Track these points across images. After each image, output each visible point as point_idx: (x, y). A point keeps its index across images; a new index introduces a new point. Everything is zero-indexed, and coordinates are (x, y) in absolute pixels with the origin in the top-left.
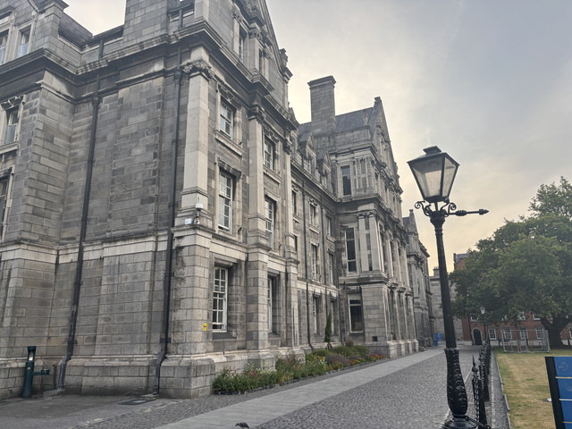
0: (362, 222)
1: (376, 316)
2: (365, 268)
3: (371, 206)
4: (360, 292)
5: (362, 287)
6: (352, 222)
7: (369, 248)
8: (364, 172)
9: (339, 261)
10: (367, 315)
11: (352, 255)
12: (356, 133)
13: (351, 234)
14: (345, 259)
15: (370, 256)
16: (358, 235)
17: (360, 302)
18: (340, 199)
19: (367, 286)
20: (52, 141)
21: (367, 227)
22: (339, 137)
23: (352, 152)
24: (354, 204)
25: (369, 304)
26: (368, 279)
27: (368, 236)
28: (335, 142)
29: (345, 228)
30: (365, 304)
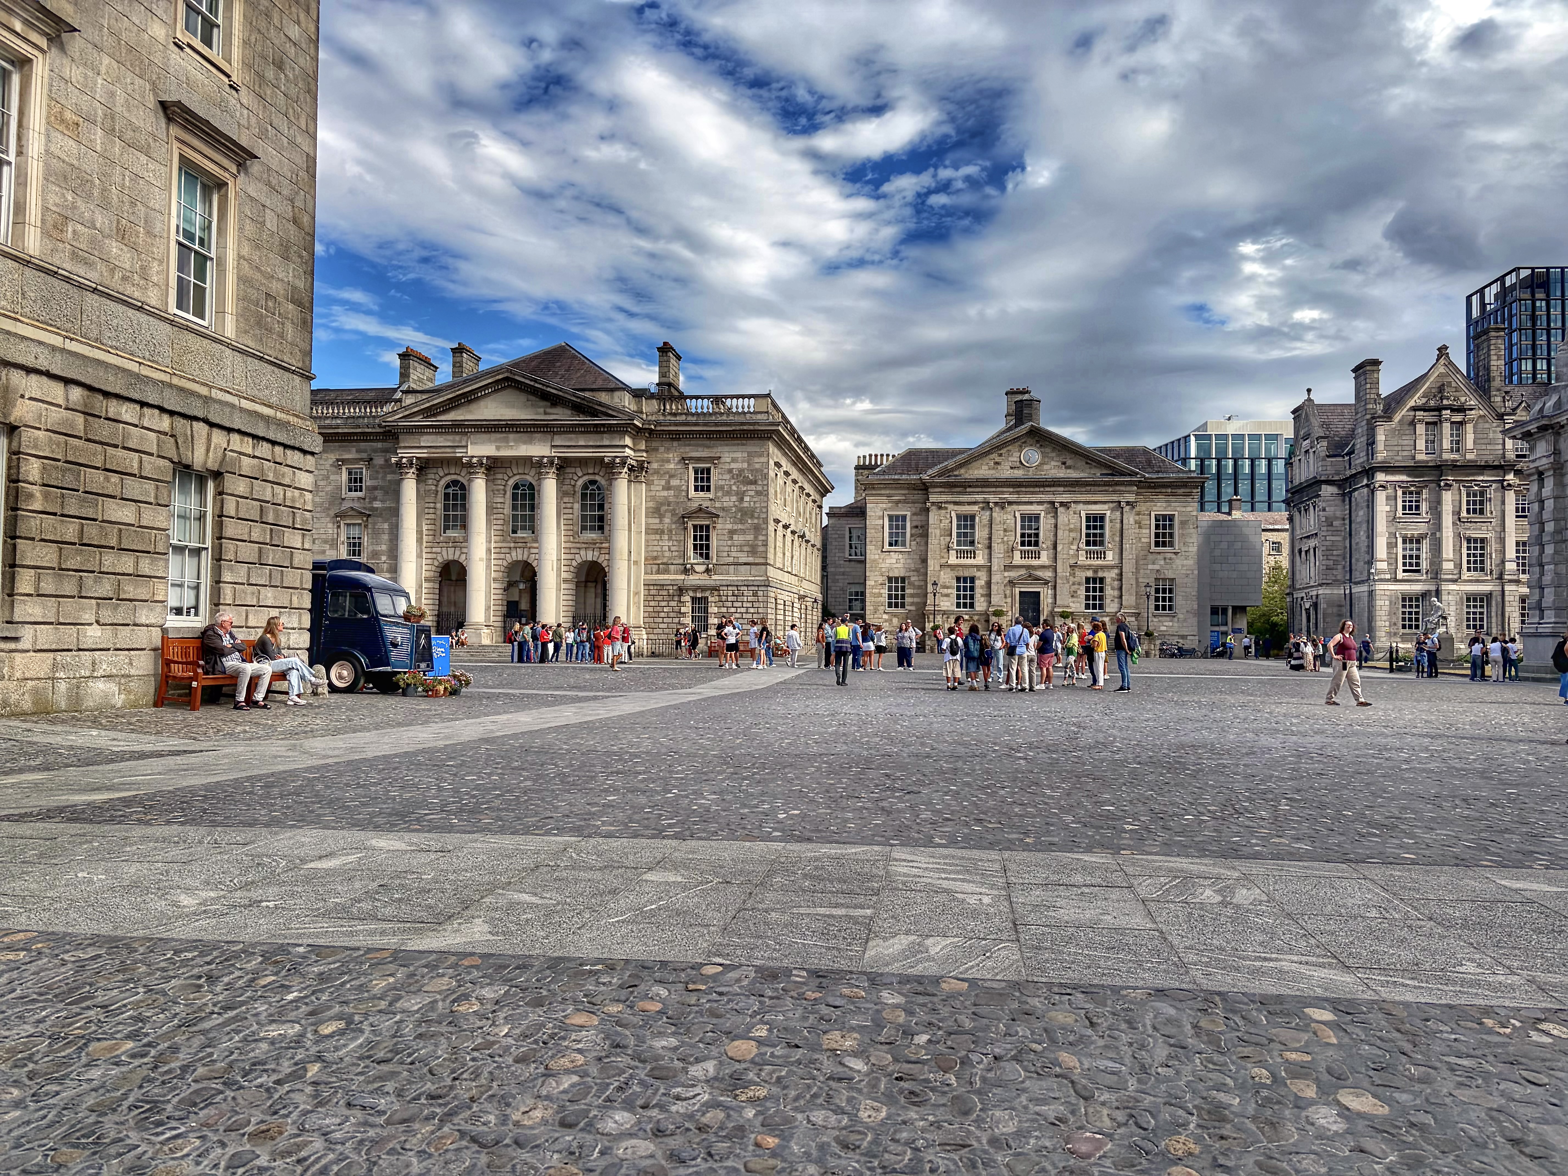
20: (1332, 525)
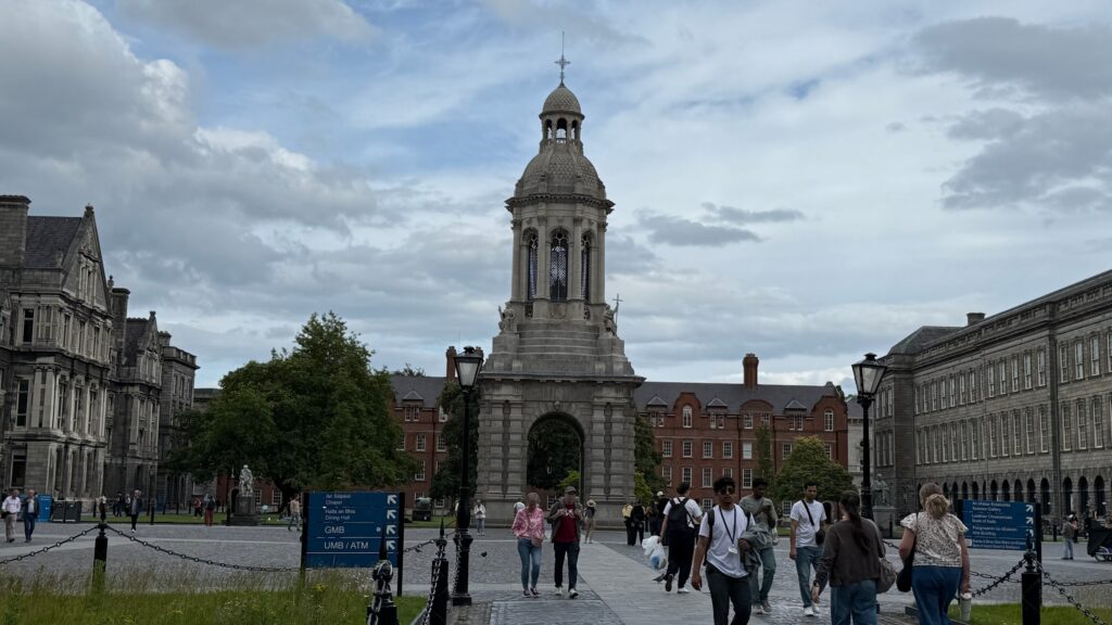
0: (39, 375)
1: (38, 473)
2: (35, 424)
3: (51, 360)
4: (25, 448)
5: (29, 443)
6: (28, 373)
7: (42, 403)
8: (49, 320)
9: (8, 414)
10: (29, 472)
11: (22, 409)
12: (45, 273)
13: (25, 386)
14: (15, 413)
15: (41, 412)
16: (32, 389)
17: (24, 457)
18: (19, 348)
19: (33, 443)
21: (44, 380)
22: (26, 273)
23: (39, 295)
24: (33, 355)
25: (33, 460)
26: (37, 436)
27: (43, 391)
28: (20, 279)
29: (19, 379)
30: (28, 460)
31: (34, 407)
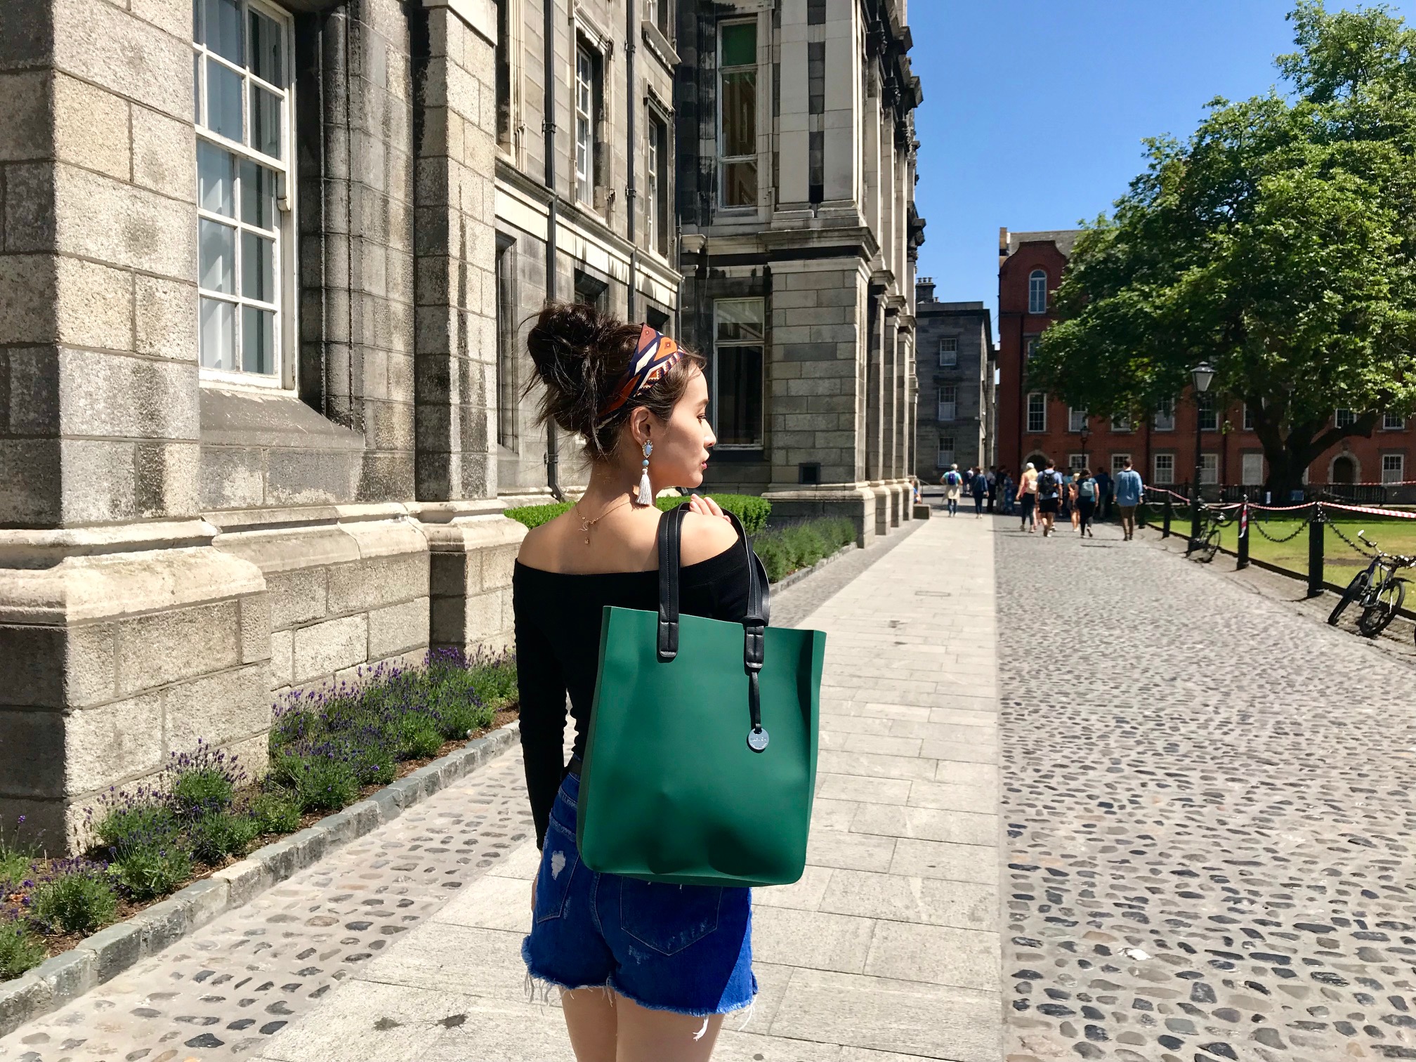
1: (823, 387)
2: (795, 187)
4: (763, 288)
5: (776, 267)
7: (816, 104)
10: (785, 382)
11: (741, 135)
14: (713, 150)
15: (816, 140)
16: (774, 50)
19: (797, 265)
21: (817, 12)
25: (798, 336)
26: (806, 235)
27: (817, 53)
30: (779, 335)
31: (786, 122)
